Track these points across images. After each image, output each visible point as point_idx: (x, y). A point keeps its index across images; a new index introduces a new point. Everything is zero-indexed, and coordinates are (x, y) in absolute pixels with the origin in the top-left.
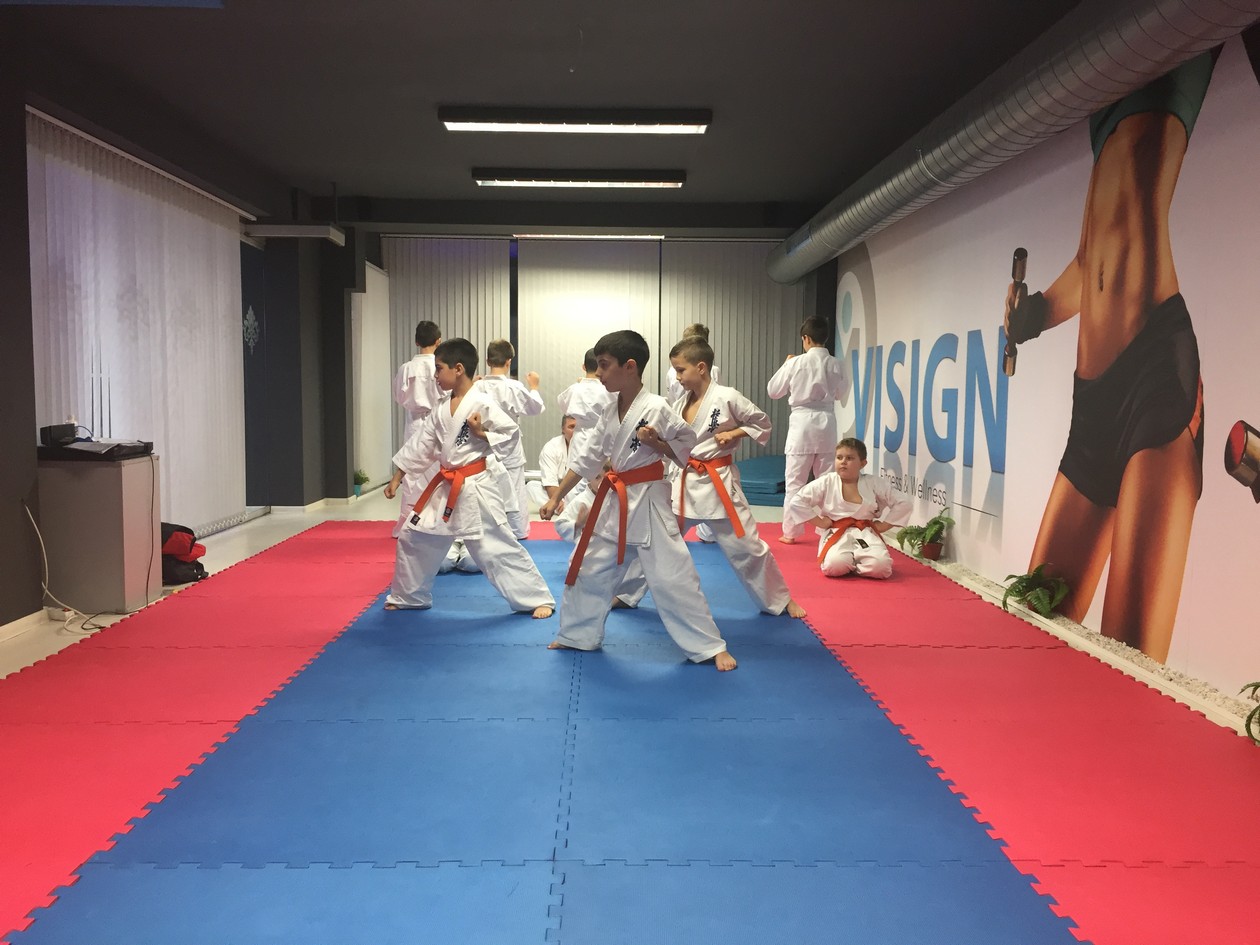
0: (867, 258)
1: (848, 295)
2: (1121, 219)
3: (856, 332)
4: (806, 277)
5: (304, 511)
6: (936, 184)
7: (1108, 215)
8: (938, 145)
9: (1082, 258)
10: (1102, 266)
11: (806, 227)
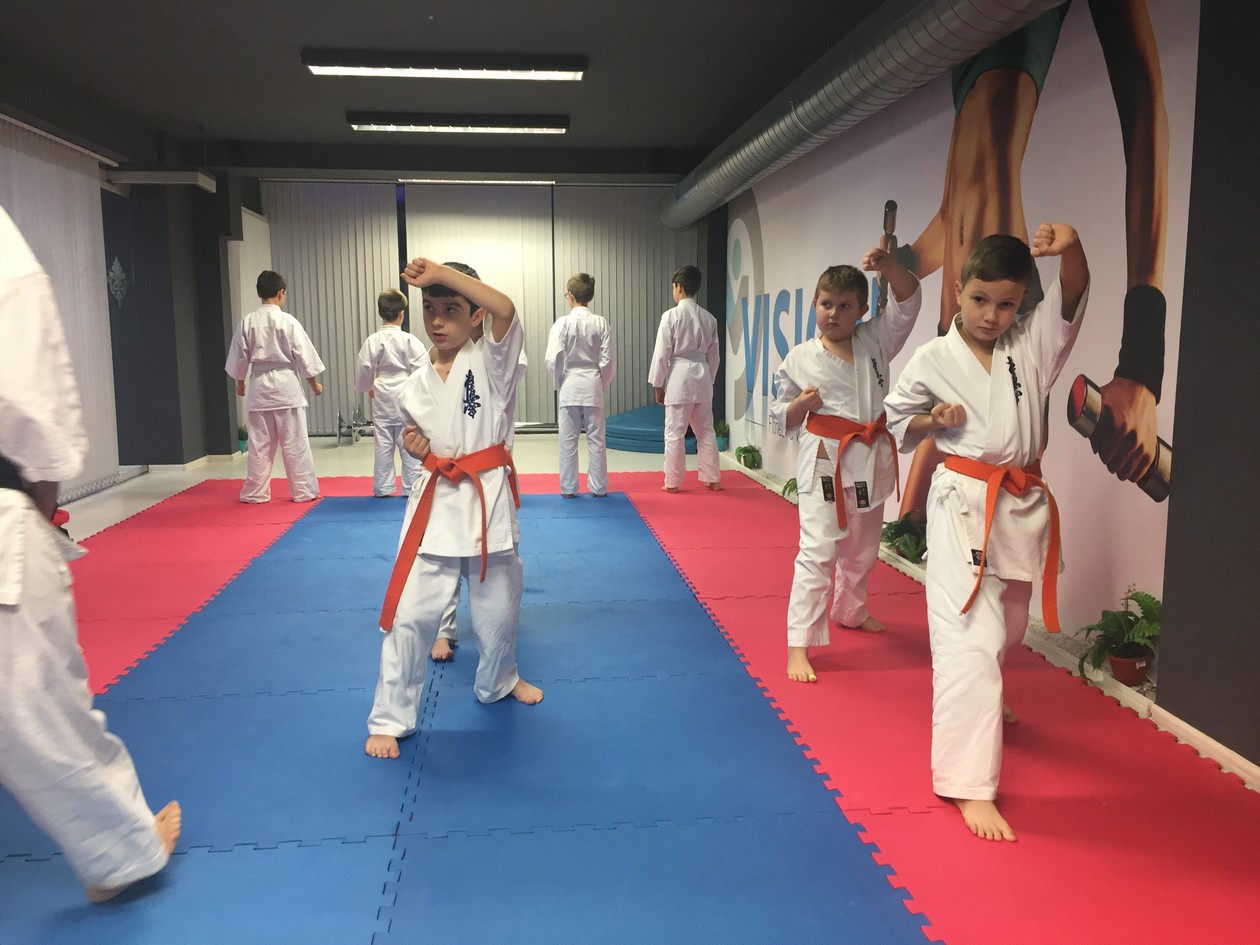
0: (754, 205)
1: (737, 243)
2: (978, 176)
3: (745, 279)
4: (697, 223)
5: (184, 469)
6: (810, 136)
7: (968, 171)
8: (808, 98)
9: (944, 212)
10: (962, 221)
11: (692, 174)
